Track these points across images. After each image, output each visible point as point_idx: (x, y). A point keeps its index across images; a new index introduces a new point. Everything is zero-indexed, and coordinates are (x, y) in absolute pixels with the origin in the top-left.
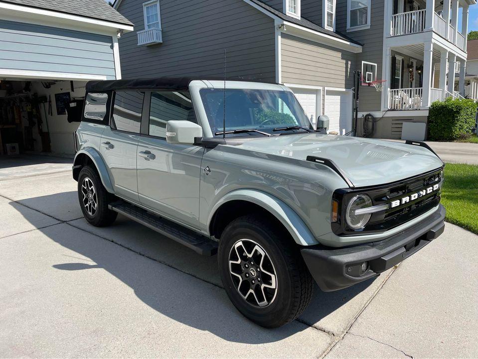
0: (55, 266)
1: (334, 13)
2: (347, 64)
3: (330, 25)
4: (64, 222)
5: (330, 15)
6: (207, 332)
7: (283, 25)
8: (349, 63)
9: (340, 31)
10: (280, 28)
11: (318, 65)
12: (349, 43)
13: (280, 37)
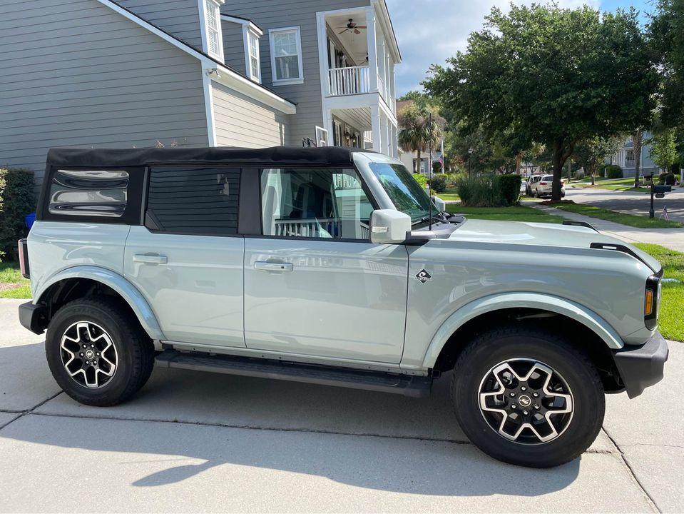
0: (139, 483)
1: (258, 58)
2: (281, 128)
3: (255, 75)
4: (24, 412)
5: (254, 60)
6: (496, 496)
7: (215, 70)
8: (283, 127)
9: (266, 83)
10: (211, 73)
11: (254, 128)
12: (283, 101)
13: (210, 86)
